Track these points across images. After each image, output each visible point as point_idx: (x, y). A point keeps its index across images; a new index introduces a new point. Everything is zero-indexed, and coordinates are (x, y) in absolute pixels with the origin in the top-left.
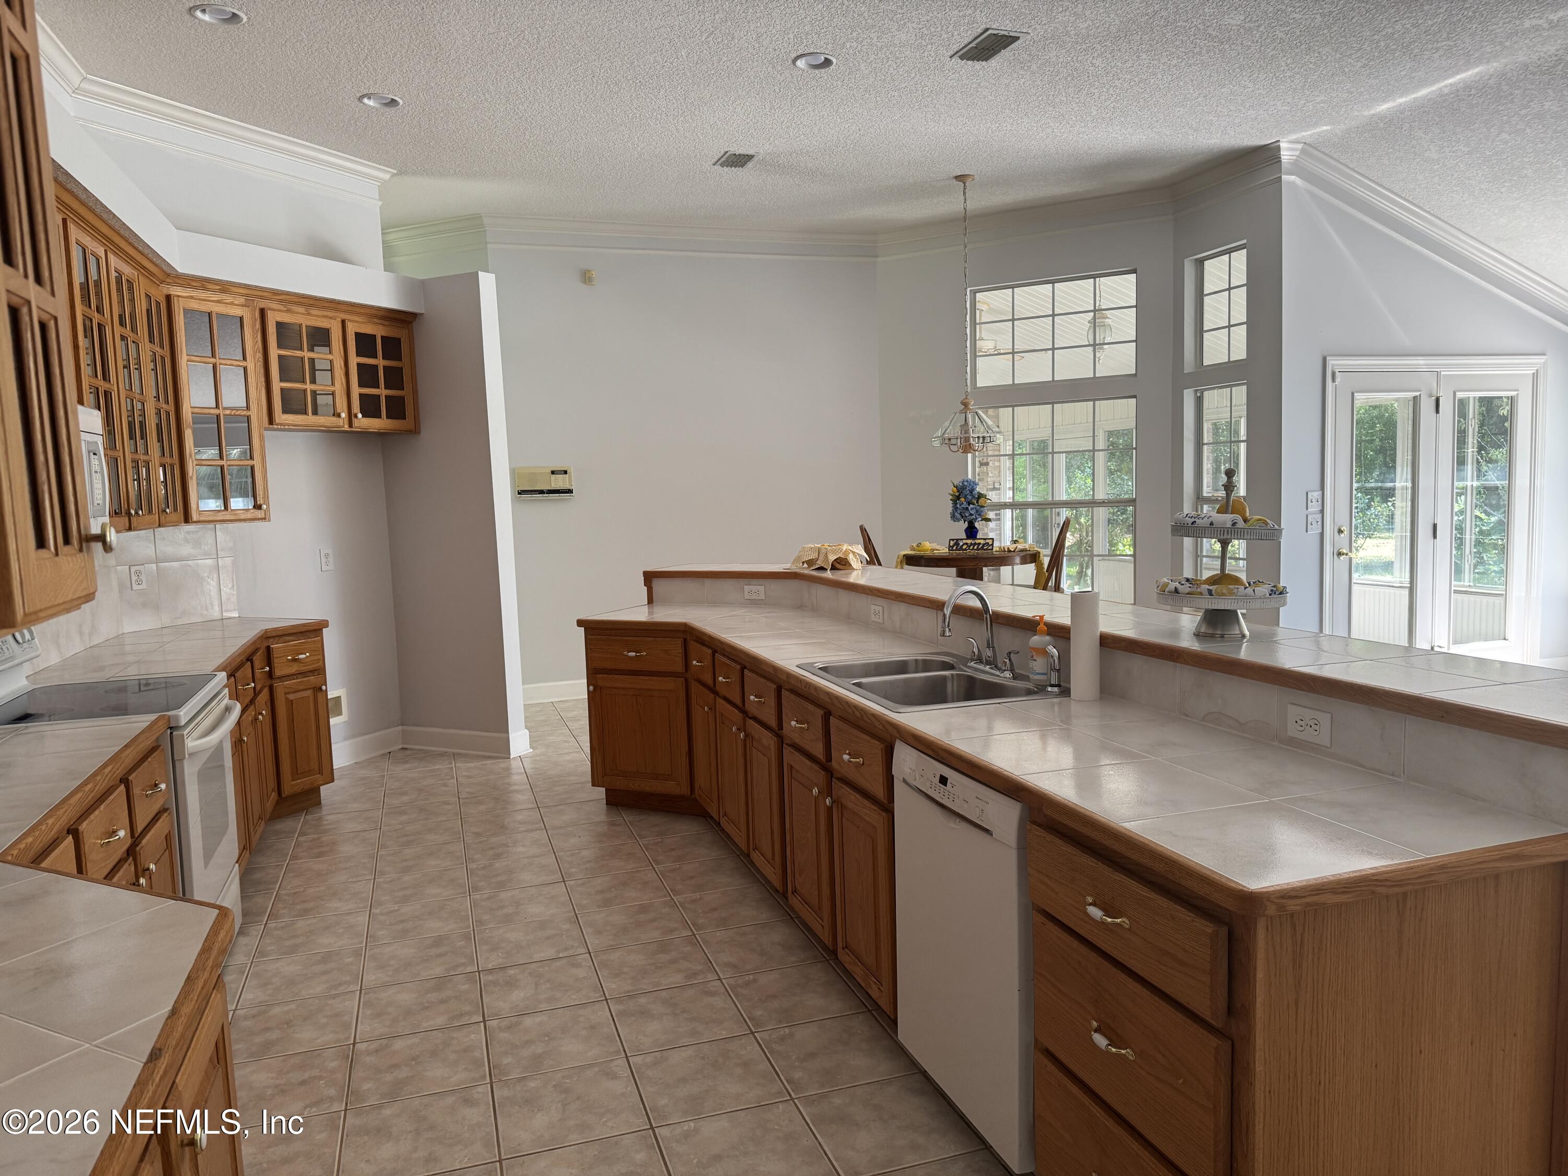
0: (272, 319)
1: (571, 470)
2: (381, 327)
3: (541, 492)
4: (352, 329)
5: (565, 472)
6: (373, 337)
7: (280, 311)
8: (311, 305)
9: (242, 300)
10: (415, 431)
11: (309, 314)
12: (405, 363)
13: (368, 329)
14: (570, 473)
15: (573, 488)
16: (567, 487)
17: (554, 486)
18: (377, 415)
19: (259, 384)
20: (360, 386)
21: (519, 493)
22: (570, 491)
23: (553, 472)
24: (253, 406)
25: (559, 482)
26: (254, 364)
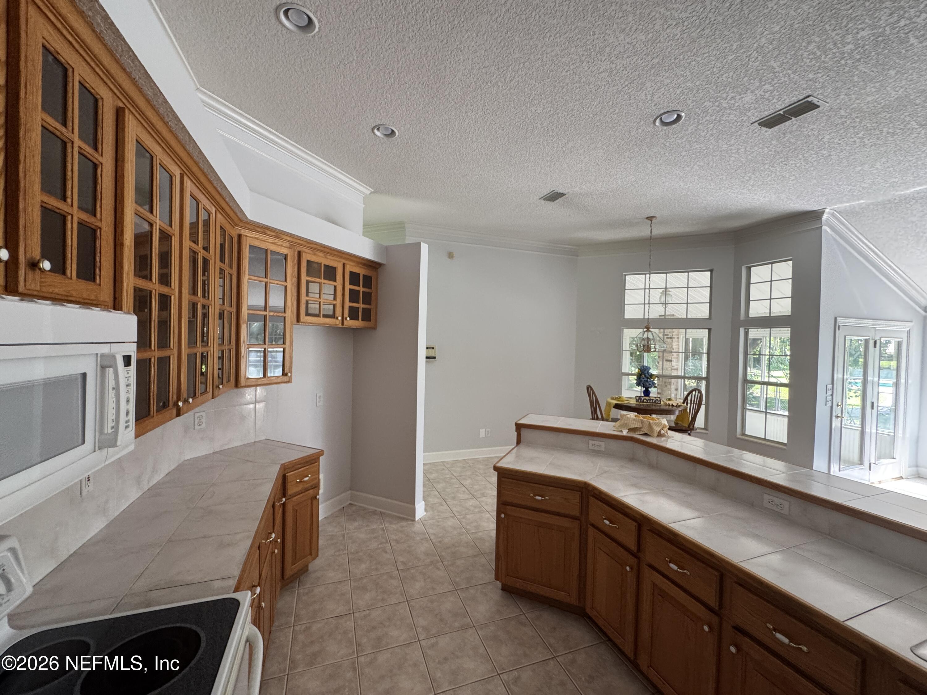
0: (305, 257)
1: (436, 348)
2: (363, 269)
4: (348, 269)
5: (433, 348)
6: (359, 275)
7: (309, 253)
8: (327, 253)
9: (287, 244)
10: (374, 328)
11: (326, 258)
12: (373, 290)
13: (356, 270)
15: (436, 356)
16: (433, 355)
17: (427, 355)
18: (357, 319)
19: (293, 297)
20: (350, 301)
22: (434, 358)
24: (288, 311)
25: (429, 353)
26: (291, 284)
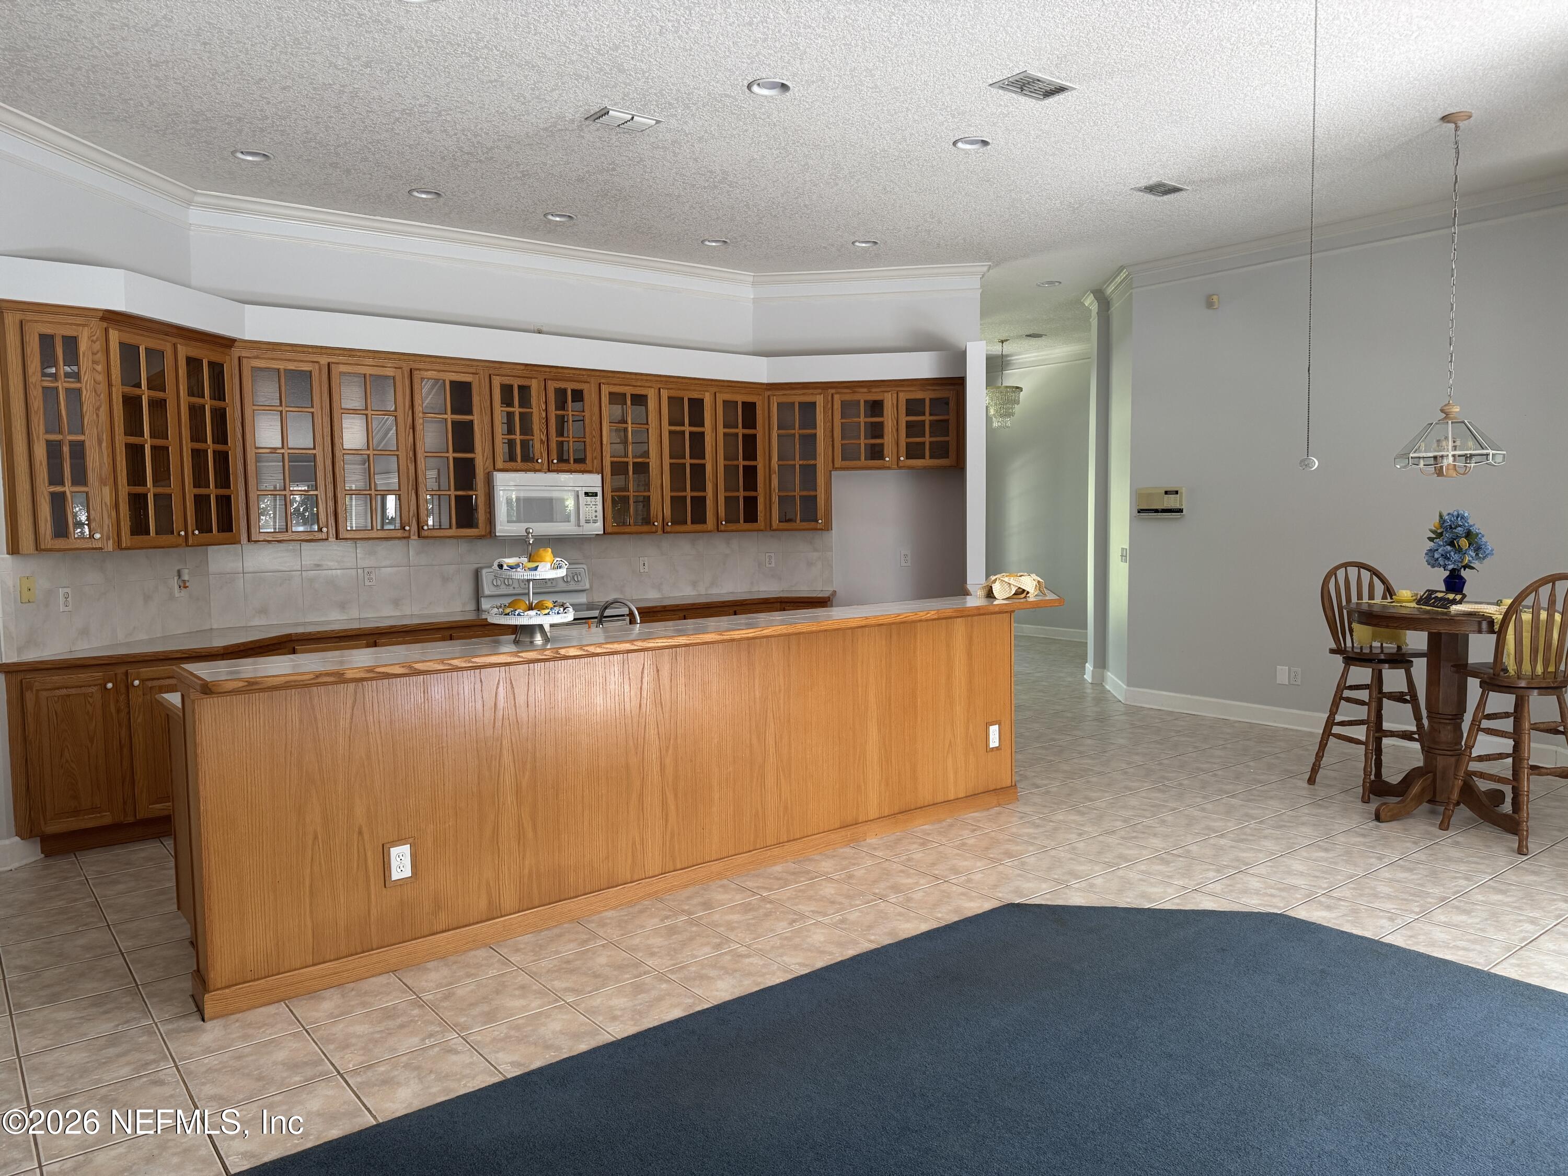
0: (838, 400)
1: (1183, 491)
2: (930, 392)
3: (1156, 511)
4: (903, 397)
5: (1177, 492)
6: (923, 400)
7: (846, 393)
8: (870, 386)
9: (819, 391)
10: (958, 466)
11: (869, 392)
12: (951, 416)
13: (917, 395)
14: (1182, 493)
15: (1183, 507)
16: (1178, 506)
17: (1166, 505)
18: (922, 457)
19: (826, 443)
20: (907, 437)
21: (1139, 512)
22: (1180, 511)
23: (1166, 493)
24: (819, 458)
25: (1170, 502)
26: (822, 430)
